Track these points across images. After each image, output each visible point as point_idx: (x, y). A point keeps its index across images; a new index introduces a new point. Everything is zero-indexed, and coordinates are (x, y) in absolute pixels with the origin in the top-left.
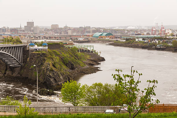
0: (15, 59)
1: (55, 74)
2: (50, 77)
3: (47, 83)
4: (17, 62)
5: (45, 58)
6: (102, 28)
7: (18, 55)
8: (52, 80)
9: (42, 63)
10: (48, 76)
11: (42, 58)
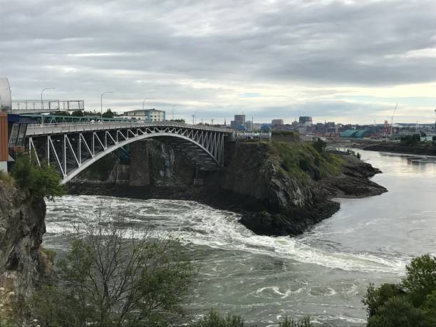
0: (209, 156)
1: (287, 183)
2: (277, 188)
3: (271, 201)
4: (213, 161)
5: (267, 154)
6: (354, 126)
7: (216, 149)
8: (280, 195)
9: (260, 164)
10: (271, 186)
11: (260, 152)
